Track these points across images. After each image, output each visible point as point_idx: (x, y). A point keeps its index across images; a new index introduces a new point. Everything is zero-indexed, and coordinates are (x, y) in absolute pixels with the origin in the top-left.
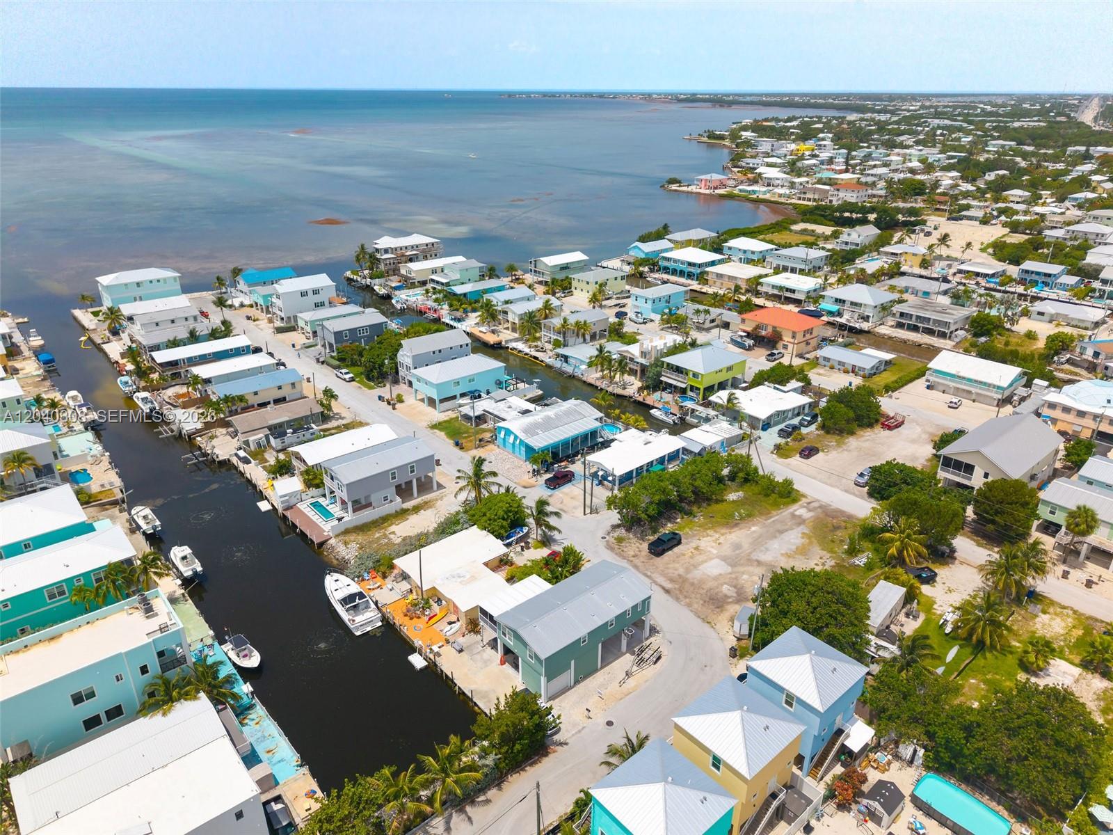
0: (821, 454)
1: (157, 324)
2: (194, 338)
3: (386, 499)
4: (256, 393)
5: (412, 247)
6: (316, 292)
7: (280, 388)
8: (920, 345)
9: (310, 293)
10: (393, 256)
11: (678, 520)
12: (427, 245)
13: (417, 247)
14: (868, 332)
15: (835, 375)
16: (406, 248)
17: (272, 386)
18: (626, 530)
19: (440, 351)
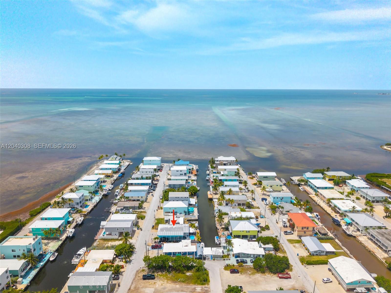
0: (239, 274)
1: (143, 172)
2: (142, 178)
3: (115, 234)
4: (132, 197)
5: (226, 161)
6: (181, 171)
7: (138, 197)
8: (370, 251)
9: (179, 171)
10: (219, 162)
11: (164, 273)
12: (231, 161)
13: (228, 161)
14: (355, 237)
15: (300, 249)
16: (224, 161)
17: (137, 196)
18: (148, 269)
19: (178, 197)
